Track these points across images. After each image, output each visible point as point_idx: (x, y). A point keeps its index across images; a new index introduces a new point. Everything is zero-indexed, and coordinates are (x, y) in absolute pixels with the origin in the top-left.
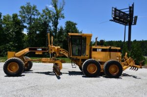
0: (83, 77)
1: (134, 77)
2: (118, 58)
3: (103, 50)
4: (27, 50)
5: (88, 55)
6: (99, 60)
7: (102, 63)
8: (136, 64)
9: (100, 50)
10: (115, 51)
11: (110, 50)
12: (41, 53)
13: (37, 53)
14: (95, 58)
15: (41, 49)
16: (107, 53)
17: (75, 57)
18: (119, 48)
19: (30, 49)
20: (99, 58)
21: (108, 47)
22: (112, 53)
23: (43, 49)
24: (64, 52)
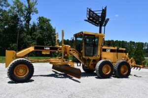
1: (135, 75)
2: (123, 59)
3: (112, 51)
4: (31, 49)
8: (137, 64)
9: (109, 51)
10: (122, 51)
11: (118, 51)
12: (48, 53)
13: (44, 53)
14: (105, 59)
15: (49, 48)
17: (87, 58)
19: (36, 48)
21: (116, 48)
22: (119, 53)
23: (51, 49)
24: (74, 53)
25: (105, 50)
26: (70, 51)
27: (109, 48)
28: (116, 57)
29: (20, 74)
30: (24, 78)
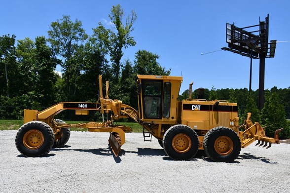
0: (164, 159)
1: (264, 160)
2: (232, 124)
3: (204, 108)
6: (196, 127)
7: (201, 132)
11: (217, 108)
12: (85, 113)
13: (77, 113)
15: (86, 106)
16: (212, 113)
19: (65, 106)
20: (196, 124)
22: (219, 112)
23: (89, 106)
24: (130, 112)
25: (188, 107)
26: (123, 109)
27: (197, 103)
28: (214, 120)
29: (33, 144)
30: (37, 151)
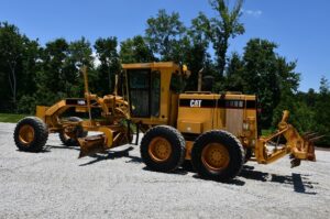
2: (246, 126)
3: (206, 104)
5: (166, 115)
11: (223, 104)
12: (84, 111)
13: (77, 110)
16: (217, 111)
18: (252, 97)
19: (68, 102)
20: (189, 125)
21: (217, 96)
25: (186, 103)
27: (196, 98)
28: (220, 121)
